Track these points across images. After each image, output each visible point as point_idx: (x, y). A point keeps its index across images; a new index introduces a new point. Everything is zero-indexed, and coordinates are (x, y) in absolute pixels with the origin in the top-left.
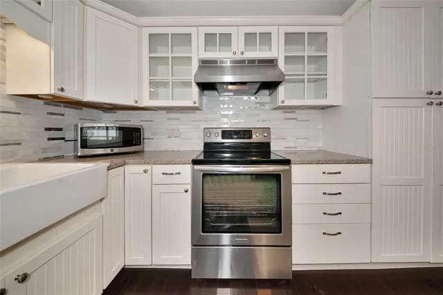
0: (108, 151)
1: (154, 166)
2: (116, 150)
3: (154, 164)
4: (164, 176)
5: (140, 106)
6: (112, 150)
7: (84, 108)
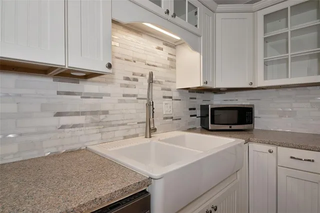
0: (227, 127)
1: (279, 147)
2: (234, 127)
3: (279, 145)
4: (292, 159)
5: (253, 87)
6: (230, 127)
7: (205, 92)
